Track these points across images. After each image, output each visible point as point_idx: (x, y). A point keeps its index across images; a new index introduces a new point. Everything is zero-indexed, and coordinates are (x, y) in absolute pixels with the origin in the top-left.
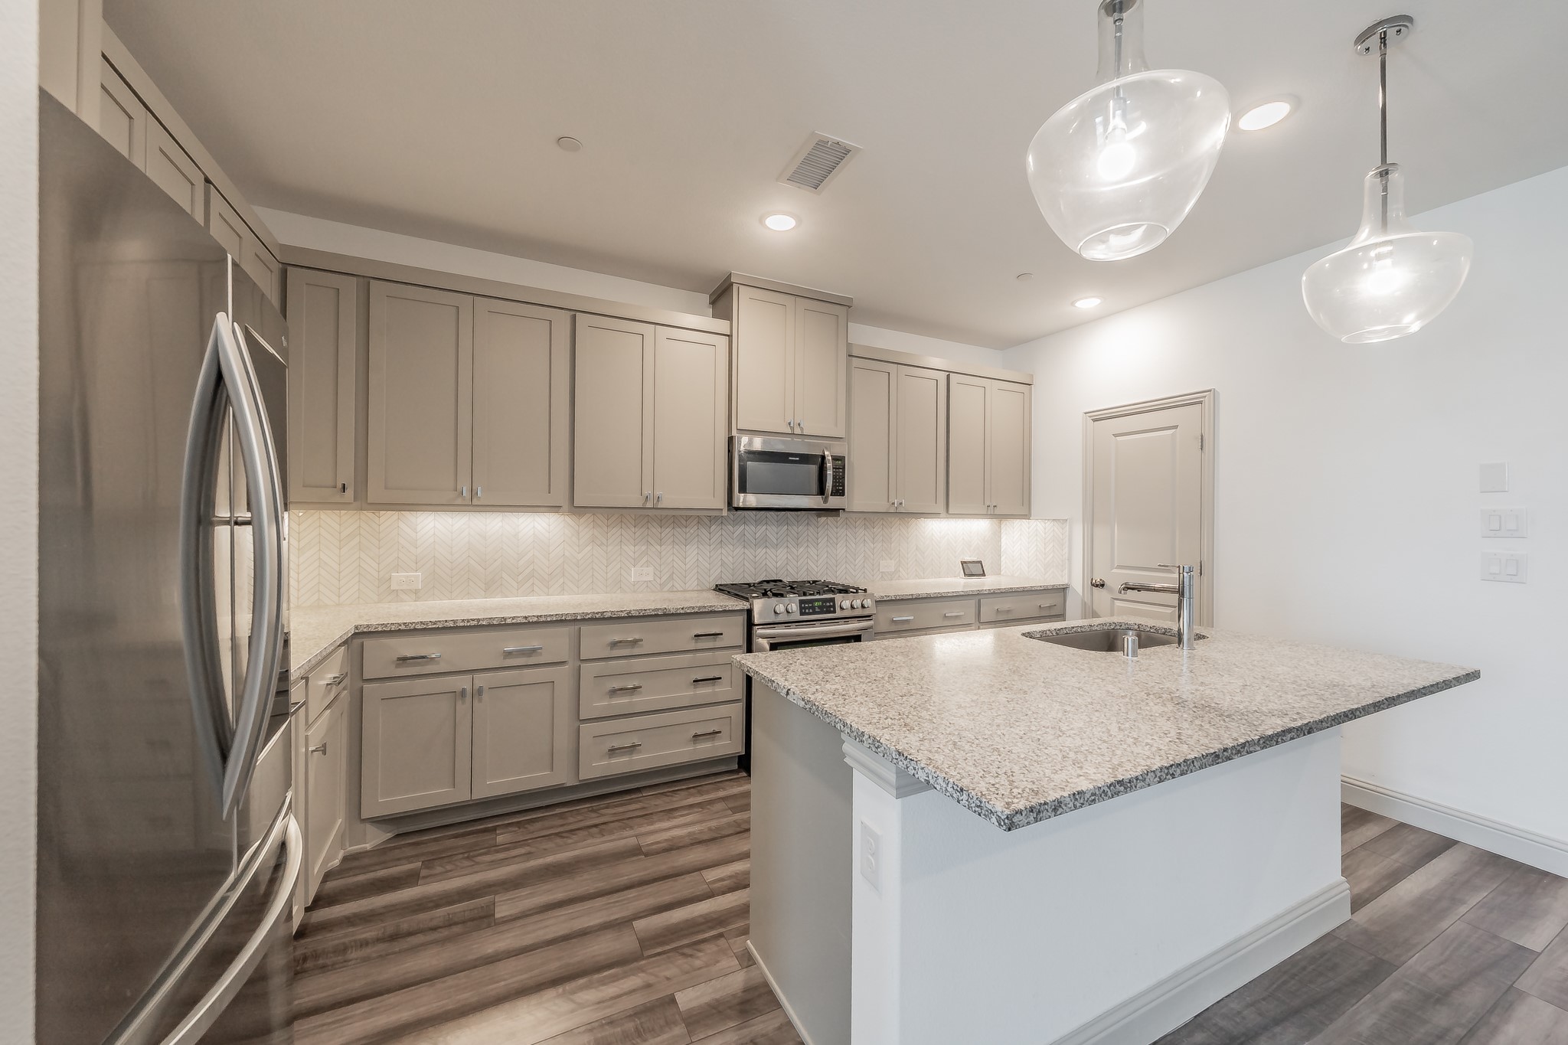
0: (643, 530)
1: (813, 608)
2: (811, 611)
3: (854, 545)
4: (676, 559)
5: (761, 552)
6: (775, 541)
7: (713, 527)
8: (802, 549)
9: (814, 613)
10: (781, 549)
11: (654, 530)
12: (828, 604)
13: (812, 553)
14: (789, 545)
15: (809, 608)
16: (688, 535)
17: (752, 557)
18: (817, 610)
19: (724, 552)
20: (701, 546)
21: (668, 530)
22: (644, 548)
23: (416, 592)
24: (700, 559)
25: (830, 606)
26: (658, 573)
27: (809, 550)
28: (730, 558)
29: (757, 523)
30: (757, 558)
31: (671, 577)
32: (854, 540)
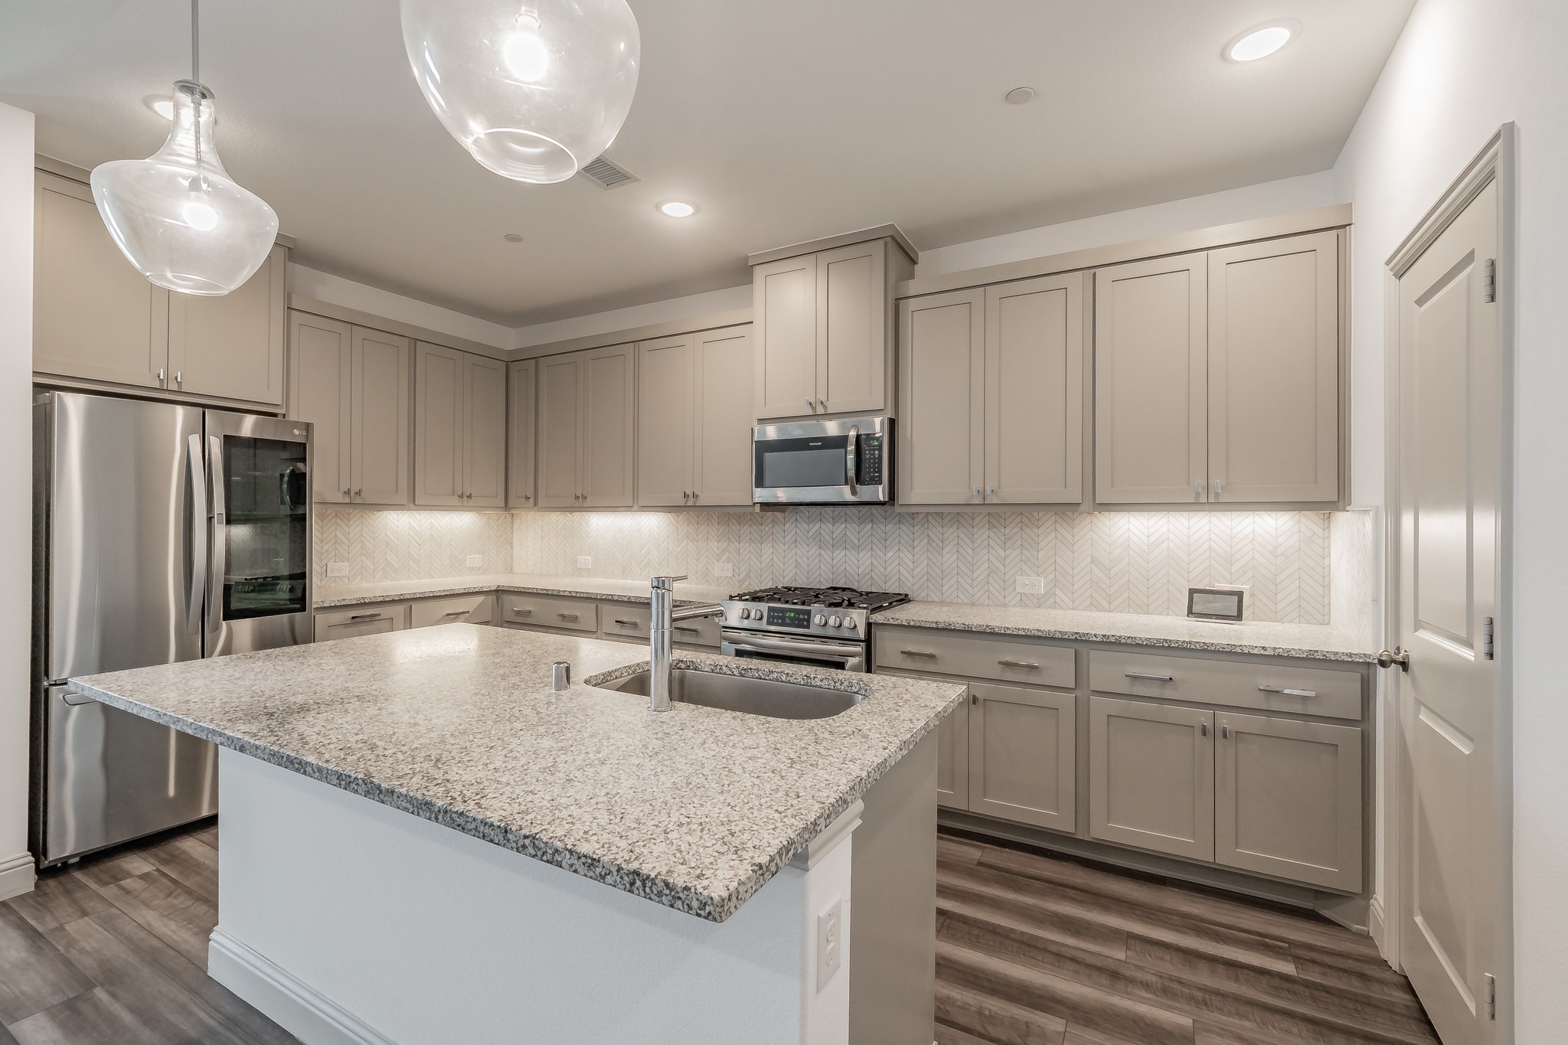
0: (725, 527)
1: (783, 618)
2: (780, 621)
3: (970, 552)
4: (753, 557)
5: (839, 554)
6: (856, 542)
7: (788, 525)
8: (890, 554)
9: (783, 624)
10: (864, 552)
11: (733, 527)
12: (802, 617)
13: (905, 559)
14: (875, 548)
15: (778, 618)
16: (763, 533)
17: (829, 560)
18: (787, 621)
19: (799, 552)
20: (775, 545)
21: (746, 527)
22: (725, 544)
23: (589, 570)
24: (775, 558)
25: (804, 620)
26: (736, 570)
27: (902, 555)
28: (805, 560)
29: (834, 521)
30: (835, 561)
31: (748, 576)
32: (971, 545)
